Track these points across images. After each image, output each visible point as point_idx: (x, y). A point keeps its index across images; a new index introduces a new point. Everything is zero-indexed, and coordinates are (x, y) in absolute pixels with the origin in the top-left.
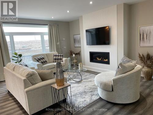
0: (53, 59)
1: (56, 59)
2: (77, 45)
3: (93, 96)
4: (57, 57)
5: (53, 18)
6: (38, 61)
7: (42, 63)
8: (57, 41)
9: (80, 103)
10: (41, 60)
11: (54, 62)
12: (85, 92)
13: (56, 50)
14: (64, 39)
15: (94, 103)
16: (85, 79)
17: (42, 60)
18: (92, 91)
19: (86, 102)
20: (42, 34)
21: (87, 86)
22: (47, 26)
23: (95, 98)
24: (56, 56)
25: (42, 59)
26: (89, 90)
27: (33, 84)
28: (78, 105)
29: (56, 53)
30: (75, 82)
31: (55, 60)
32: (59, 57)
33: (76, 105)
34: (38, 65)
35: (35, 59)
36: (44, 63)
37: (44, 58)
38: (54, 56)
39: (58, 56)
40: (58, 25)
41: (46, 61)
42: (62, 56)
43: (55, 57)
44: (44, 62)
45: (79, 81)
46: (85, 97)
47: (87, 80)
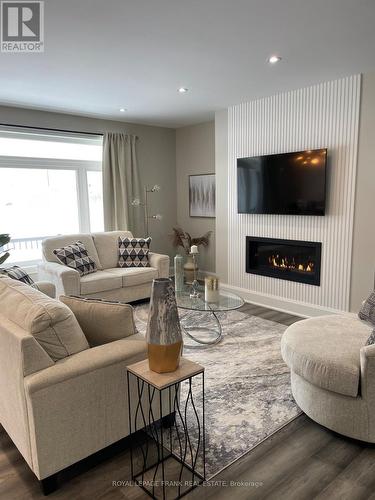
0: (117, 256)
1: (125, 257)
2: (199, 211)
3: (275, 408)
4: (130, 250)
5: (122, 110)
6: (65, 261)
7: (80, 268)
8: (131, 196)
9: (229, 433)
10: (76, 257)
11: (118, 266)
12: (239, 387)
13: (125, 225)
14: (156, 187)
15: (281, 435)
16: (231, 334)
17: (78, 259)
18: (264, 386)
19: (250, 430)
20: (80, 167)
21: (245, 363)
22: (101, 139)
23: (282, 415)
24: (126, 244)
25: (79, 254)
26: (255, 378)
27: (57, 359)
28: (222, 444)
29: (125, 234)
30: (197, 344)
31: (122, 258)
32: (137, 250)
33: (213, 441)
34: (64, 276)
35: (55, 252)
36: (87, 268)
37: (85, 252)
38: (120, 243)
39: (134, 244)
40: (137, 138)
41: (93, 264)
42: (148, 243)
43: (122, 250)
44: (87, 265)
45: (213, 343)
46: (241, 410)
47: (239, 339)
